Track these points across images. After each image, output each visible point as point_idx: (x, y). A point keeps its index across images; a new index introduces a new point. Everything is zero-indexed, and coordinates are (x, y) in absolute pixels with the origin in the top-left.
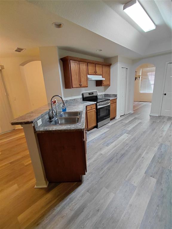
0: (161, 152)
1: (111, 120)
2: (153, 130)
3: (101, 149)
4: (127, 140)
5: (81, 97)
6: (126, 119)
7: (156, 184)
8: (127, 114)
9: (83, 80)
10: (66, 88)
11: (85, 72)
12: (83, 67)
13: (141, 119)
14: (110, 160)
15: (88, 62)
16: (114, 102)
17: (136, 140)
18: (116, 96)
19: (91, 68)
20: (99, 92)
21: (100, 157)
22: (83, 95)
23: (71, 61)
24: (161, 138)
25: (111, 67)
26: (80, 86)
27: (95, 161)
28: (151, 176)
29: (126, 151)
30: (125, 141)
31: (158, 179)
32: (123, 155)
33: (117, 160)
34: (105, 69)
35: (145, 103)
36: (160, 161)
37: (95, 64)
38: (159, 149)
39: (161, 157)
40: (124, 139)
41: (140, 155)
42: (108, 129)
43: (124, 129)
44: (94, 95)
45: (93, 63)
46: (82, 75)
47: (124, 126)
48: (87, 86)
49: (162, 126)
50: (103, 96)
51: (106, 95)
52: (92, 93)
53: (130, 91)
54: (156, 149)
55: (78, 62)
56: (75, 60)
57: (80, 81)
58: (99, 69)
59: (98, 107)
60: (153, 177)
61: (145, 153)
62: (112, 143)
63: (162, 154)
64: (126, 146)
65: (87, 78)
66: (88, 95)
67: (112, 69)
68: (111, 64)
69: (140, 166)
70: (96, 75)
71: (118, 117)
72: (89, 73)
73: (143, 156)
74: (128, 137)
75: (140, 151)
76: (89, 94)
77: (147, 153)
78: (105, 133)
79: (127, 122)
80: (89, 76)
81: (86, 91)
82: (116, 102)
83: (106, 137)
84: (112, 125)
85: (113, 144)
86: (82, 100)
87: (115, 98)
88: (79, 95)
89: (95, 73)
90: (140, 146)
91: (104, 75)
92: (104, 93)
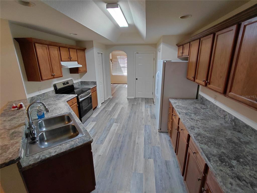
0: (148, 133)
1: (94, 110)
2: (135, 113)
3: (96, 149)
4: (118, 130)
7: (154, 163)
8: (107, 100)
9: (56, 68)
11: (57, 58)
12: (54, 52)
13: (122, 104)
14: (111, 159)
15: (59, 47)
16: (94, 90)
17: (126, 127)
18: (95, 83)
19: (64, 53)
21: (100, 159)
22: (55, 86)
23: (37, 45)
24: (143, 120)
25: (86, 51)
26: (52, 77)
28: (149, 158)
29: (122, 142)
30: (117, 132)
31: (154, 158)
32: (121, 148)
33: (118, 155)
34: (80, 53)
35: (119, 85)
36: (149, 142)
37: (69, 48)
38: (145, 130)
39: (149, 138)
40: (115, 130)
41: (135, 141)
42: (94, 123)
43: (111, 119)
44: (70, 84)
45: (66, 48)
46: (53, 62)
47: (109, 115)
48: (61, 76)
49: (140, 108)
52: (68, 83)
53: (107, 76)
54: (143, 131)
55: (47, 46)
56: (42, 43)
57: (52, 70)
58: (73, 54)
59: (80, 100)
60: (151, 158)
61: (137, 138)
62: (105, 138)
63: (149, 135)
64: (120, 137)
65: (61, 66)
66: (62, 86)
67: (88, 54)
68: (86, 48)
69: (138, 153)
70: (71, 61)
71: (99, 105)
72: (62, 60)
73: (136, 143)
74: (118, 126)
75: (133, 137)
76: (64, 84)
77: (139, 138)
78: (93, 128)
79: (110, 109)
80: (63, 63)
82: (96, 90)
83: (96, 133)
84: (97, 116)
85: (107, 139)
87: (95, 86)
89: (70, 59)
90: (132, 133)
91: (79, 61)
92: (80, 80)
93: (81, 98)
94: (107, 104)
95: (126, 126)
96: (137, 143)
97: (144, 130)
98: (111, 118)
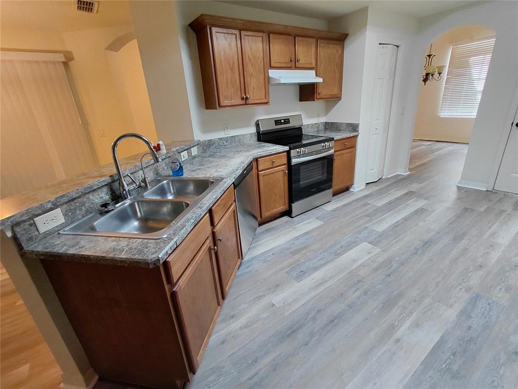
0: (470, 328)
1: (335, 194)
2: (457, 239)
3: (277, 286)
4: (363, 265)
5: (253, 130)
6: (380, 193)
8: (388, 179)
9: (254, 84)
10: (207, 109)
11: (260, 61)
12: (254, 45)
13: (427, 198)
14: (290, 333)
15: (269, 32)
16: (350, 145)
17: (392, 269)
18: (354, 127)
19: (279, 49)
20: (310, 117)
21: (265, 315)
22: (257, 125)
23: (214, 30)
24: (481, 273)
25: (347, 42)
26: (243, 102)
27: (246, 326)
29: (349, 306)
30: (356, 269)
32: (335, 321)
33: (312, 335)
34: (327, 51)
35: (451, 147)
37: (292, 35)
38: (465, 313)
39: (465, 351)
40: (354, 261)
41: (393, 328)
42: (319, 223)
43: (366, 228)
44: (293, 124)
45: (289, 35)
46: (250, 69)
47: (366, 216)
48: (265, 101)
49: (490, 228)
50: (322, 127)
51: (329, 126)
52: (287, 121)
53: (403, 114)
54: (452, 313)
55: (237, 32)
56: (226, 24)
57: (244, 88)
58: (304, 52)
59: (294, 161)
61: (408, 322)
62: (316, 269)
63: (471, 340)
64: (354, 289)
65: (268, 80)
66: (273, 127)
67: (351, 49)
68: (346, 35)
69: (379, 375)
70: (296, 68)
71: (358, 186)
72: (273, 64)
73: (397, 335)
74: (369, 256)
75: (396, 311)
76: (278, 122)
77: (417, 325)
78: (306, 233)
79: (380, 204)
80: (273, 73)
81: (266, 116)
82: (353, 147)
83: (305, 248)
84: (334, 210)
85: (318, 275)
86: (255, 138)
87: (352, 135)
88: (247, 126)
89: (293, 64)
90: (400, 295)
91: (321, 68)
92: (323, 120)
93: (299, 156)
94: (380, 190)
95: (395, 265)
96: (398, 341)
97: (457, 308)
98: (367, 225)
